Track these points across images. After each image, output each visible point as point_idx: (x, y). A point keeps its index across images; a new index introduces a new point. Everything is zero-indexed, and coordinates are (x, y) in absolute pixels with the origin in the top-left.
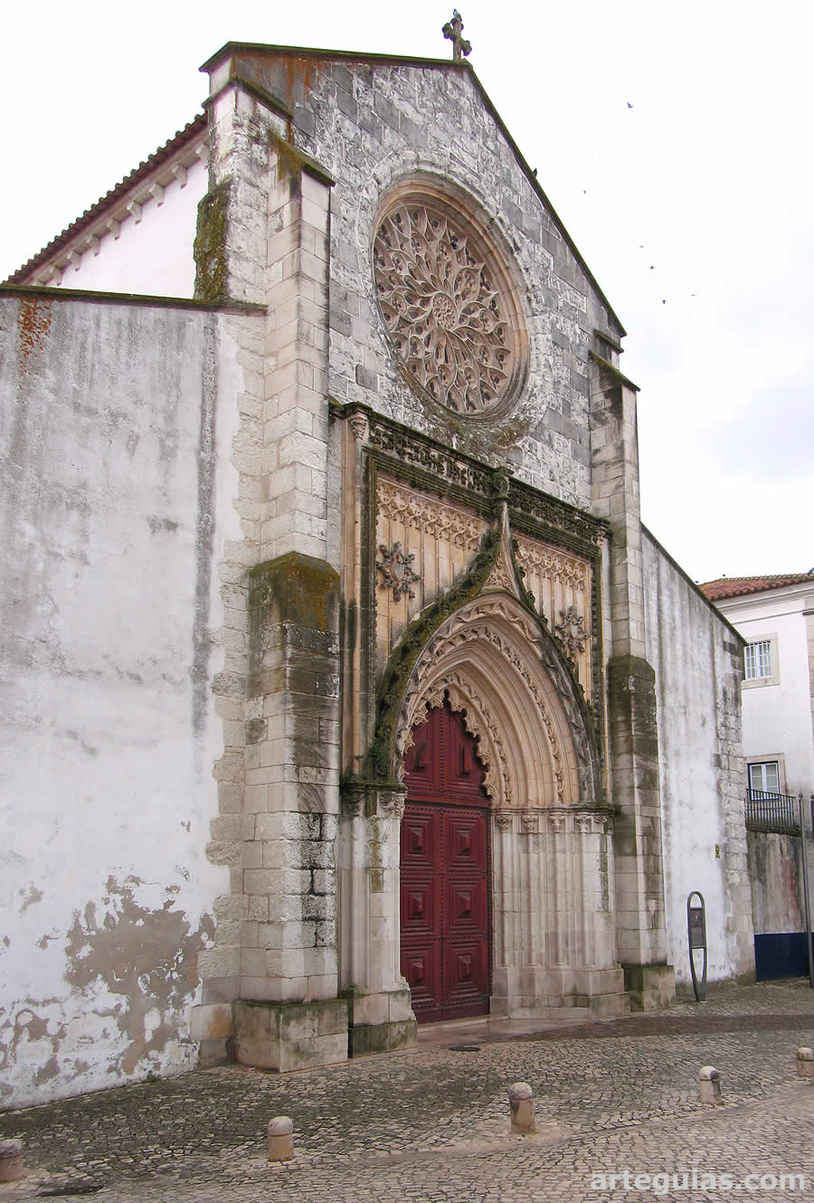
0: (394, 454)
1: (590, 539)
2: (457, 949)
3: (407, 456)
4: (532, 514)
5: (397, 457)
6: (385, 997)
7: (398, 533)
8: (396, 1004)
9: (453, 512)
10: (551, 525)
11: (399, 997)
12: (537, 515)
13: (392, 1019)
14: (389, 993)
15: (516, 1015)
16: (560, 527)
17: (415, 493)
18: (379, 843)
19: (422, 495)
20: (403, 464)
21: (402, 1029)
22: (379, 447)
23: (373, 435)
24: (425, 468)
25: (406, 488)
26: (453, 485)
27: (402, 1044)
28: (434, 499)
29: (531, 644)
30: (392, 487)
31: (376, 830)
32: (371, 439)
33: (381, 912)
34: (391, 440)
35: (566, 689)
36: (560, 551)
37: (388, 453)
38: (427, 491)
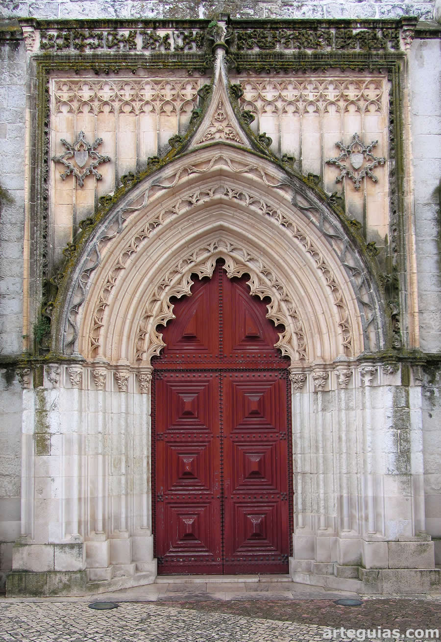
0: (73, 51)
1: (384, 48)
2: (244, 509)
3: (88, 47)
4: (278, 48)
5: (77, 52)
6: (50, 549)
7: (86, 123)
8: (63, 555)
9: (157, 83)
10: (309, 52)
11: (67, 549)
12: (287, 47)
13: (57, 568)
14: (55, 545)
15: (298, 578)
16: (329, 49)
17: (103, 79)
18: (45, 411)
19: (113, 79)
20: (84, 57)
21: (65, 579)
22: (53, 52)
23: (44, 41)
24: (112, 52)
25: (90, 78)
26: (152, 55)
27: (64, 592)
28: (129, 78)
29: (275, 190)
30: (76, 83)
31: (43, 400)
32: (43, 46)
33: (47, 472)
34: (66, 39)
35: (335, 228)
36: (330, 77)
37: (65, 52)
38: (117, 72)
